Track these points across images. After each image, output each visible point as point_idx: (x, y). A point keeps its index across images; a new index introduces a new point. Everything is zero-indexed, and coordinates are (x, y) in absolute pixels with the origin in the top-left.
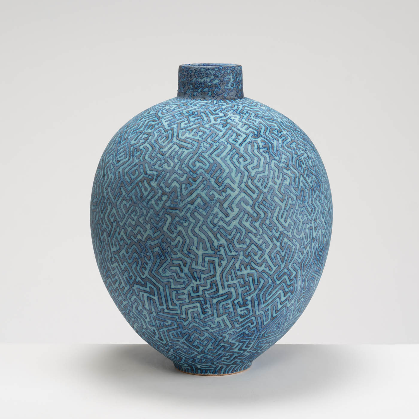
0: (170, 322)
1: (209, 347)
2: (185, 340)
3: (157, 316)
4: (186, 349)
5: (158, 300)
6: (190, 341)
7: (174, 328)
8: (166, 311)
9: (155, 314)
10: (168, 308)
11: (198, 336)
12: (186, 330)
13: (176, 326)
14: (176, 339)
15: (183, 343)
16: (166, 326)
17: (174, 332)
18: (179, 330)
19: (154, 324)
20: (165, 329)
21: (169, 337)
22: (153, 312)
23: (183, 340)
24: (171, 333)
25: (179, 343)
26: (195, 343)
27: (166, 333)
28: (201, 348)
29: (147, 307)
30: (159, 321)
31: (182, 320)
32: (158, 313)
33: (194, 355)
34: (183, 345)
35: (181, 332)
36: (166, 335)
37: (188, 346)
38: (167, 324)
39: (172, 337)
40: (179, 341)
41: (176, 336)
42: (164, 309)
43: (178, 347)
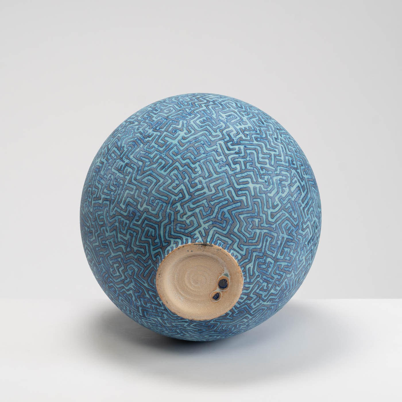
0: (296, 216)
1: (283, 264)
2: (287, 238)
3: (294, 202)
4: (277, 243)
5: (303, 197)
6: (288, 242)
7: (293, 222)
8: (302, 208)
9: (293, 199)
10: (304, 209)
11: (293, 248)
12: (296, 235)
13: (296, 223)
14: (284, 230)
15: (283, 238)
16: (291, 215)
17: (290, 225)
18: (293, 228)
19: (285, 202)
20: (287, 215)
21: (283, 222)
22: (293, 197)
23: (286, 236)
24: (287, 222)
25: (281, 234)
26: (286, 249)
27: (284, 218)
28: (282, 257)
29: (293, 189)
30: (291, 207)
31: (301, 226)
32: (296, 201)
33: (271, 254)
34: (280, 239)
35: (293, 230)
36: (282, 219)
37: (281, 244)
38: (293, 214)
39: (284, 225)
40: (283, 233)
41: (287, 229)
42: (301, 206)
43: (276, 235)
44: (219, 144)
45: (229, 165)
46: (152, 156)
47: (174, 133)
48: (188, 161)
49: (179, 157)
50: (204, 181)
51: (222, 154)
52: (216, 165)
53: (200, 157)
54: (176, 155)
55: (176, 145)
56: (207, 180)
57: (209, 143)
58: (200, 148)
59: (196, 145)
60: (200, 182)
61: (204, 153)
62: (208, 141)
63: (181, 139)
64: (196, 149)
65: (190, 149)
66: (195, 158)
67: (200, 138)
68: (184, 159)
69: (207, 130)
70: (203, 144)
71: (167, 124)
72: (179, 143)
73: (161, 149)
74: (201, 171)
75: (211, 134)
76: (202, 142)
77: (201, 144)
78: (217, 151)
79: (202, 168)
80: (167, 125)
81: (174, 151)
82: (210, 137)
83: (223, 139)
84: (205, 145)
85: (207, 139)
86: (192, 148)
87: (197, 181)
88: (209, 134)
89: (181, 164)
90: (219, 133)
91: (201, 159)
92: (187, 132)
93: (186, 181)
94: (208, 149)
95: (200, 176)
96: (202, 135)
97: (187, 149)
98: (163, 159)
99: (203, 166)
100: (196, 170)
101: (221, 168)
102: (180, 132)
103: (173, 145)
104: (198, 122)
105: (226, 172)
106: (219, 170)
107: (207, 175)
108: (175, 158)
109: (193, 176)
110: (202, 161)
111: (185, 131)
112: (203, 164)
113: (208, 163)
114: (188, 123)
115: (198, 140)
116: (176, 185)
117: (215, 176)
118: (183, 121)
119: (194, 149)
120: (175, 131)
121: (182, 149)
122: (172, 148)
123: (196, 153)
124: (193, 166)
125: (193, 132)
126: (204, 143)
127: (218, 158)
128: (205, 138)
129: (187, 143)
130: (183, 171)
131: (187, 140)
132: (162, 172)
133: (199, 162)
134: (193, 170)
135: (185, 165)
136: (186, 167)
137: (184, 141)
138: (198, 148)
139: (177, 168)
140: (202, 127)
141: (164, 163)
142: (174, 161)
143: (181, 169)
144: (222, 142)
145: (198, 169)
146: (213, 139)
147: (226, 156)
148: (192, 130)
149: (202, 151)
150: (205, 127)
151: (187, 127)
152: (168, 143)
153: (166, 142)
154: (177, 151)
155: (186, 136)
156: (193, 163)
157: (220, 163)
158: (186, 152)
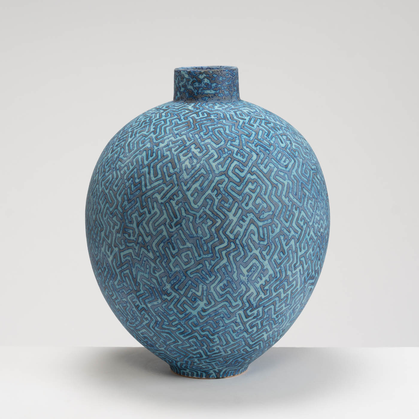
44: (238, 314)
45: (247, 331)
46: (171, 318)
47: (194, 301)
48: (207, 333)
49: (198, 328)
50: (221, 348)
51: (240, 324)
52: (234, 335)
53: (219, 330)
54: (196, 326)
55: (195, 316)
56: (224, 347)
57: (229, 316)
58: (220, 321)
59: (216, 318)
60: (218, 349)
61: (223, 326)
62: (228, 314)
63: (201, 311)
64: (215, 322)
65: (209, 323)
66: (214, 331)
67: (220, 311)
68: (203, 331)
69: (227, 300)
70: (223, 318)
71: (186, 285)
72: (198, 315)
73: (181, 316)
74: (219, 341)
75: (231, 305)
76: (222, 315)
77: (221, 317)
78: (236, 322)
79: (220, 339)
80: (186, 287)
81: (194, 322)
82: (230, 308)
83: (243, 308)
84: (224, 319)
85: (226, 312)
86: (211, 322)
87: (214, 348)
88: (229, 305)
89: (200, 335)
90: (239, 302)
91: (220, 331)
92: (207, 303)
93: (204, 347)
94: (227, 322)
95: (218, 344)
96: (222, 307)
97: (206, 322)
98: (182, 326)
99: (221, 337)
100: (214, 340)
101: (238, 336)
102: (199, 302)
103: (192, 316)
104: (218, 289)
105: (243, 337)
106: (236, 338)
107: (225, 343)
108: (195, 329)
109: (211, 345)
110: (220, 334)
111: (205, 302)
112: (221, 335)
113: (226, 334)
114: (208, 290)
115: (218, 313)
116: (194, 349)
117: (232, 343)
118: (203, 285)
119: (213, 322)
120: (195, 299)
121: (201, 321)
122: (191, 319)
123: (215, 326)
124: (211, 337)
125: (213, 303)
126: (223, 316)
127: (236, 328)
128: (225, 311)
129: (206, 315)
130: (201, 341)
131: (206, 313)
132: (181, 336)
133: (218, 334)
134: (212, 341)
135: (204, 336)
136: (205, 338)
137: (203, 314)
138: (217, 322)
139: (196, 337)
140: (222, 296)
141: (183, 330)
142: (193, 331)
143: (200, 339)
144: (241, 312)
145: (217, 339)
146: (232, 311)
147: (244, 324)
148: (211, 300)
149: (221, 324)
150: (225, 296)
151: (207, 296)
152: (187, 312)
153: (185, 310)
154: (196, 323)
155: (206, 308)
156: (212, 335)
157: (238, 333)
158: (205, 325)
